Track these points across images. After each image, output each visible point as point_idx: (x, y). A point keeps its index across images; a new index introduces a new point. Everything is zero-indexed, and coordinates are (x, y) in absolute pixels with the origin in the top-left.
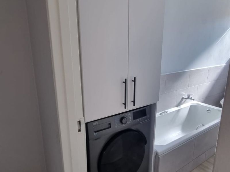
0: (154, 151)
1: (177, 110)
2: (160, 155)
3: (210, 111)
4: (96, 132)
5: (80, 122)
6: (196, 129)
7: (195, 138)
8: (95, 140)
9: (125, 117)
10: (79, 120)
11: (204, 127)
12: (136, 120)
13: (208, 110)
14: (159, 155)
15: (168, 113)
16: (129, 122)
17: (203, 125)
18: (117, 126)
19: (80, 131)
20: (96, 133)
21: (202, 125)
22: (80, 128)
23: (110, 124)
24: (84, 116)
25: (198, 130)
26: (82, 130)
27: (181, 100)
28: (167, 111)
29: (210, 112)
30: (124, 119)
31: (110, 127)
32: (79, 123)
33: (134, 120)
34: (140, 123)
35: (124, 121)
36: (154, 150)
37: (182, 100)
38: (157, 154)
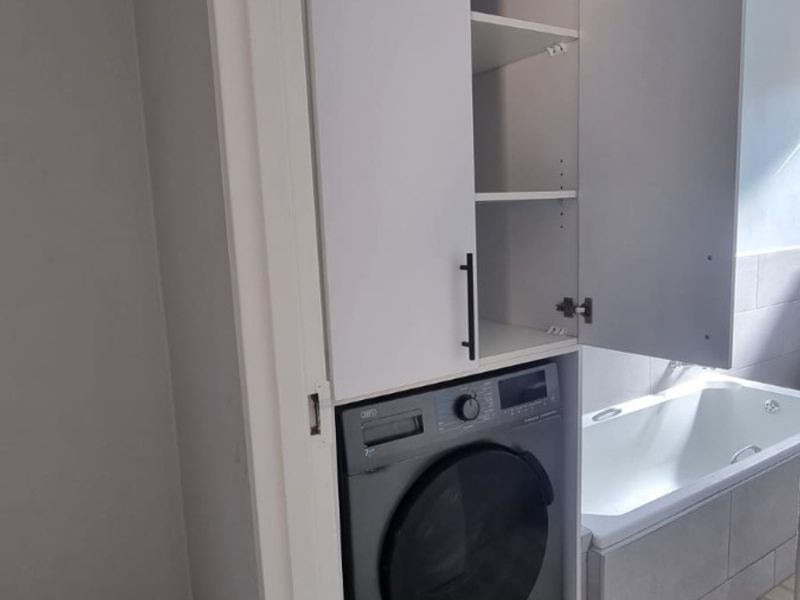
0: (581, 533)
1: (655, 406)
2: (604, 549)
3: (776, 405)
4: (370, 444)
5: (315, 398)
6: (732, 463)
7: (731, 492)
8: (370, 472)
9: (473, 396)
10: (313, 392)
11: (759, 454)
12: (512, 411)
13: (768, 402)
14: (600, 549)
15: (620, 415)
16: (488, 416)
17: (757, 450)
18: (446, 428)
19: (315, 431)
20: (373, 449)
21: (752, 447)
22: (318, 422)
23: (420, 418)
24: (329, 377)
25: (736, 464)
26: (322, 428)
27: (667, 369)
28: (617, 407)
29: (776, 408)
30: (468, 403)
31: (420, 430)
32: (312, 403)
33: (505, 411)
34: (526, 421)
35: (468, 409)
36: (582, 529)
37: (672, 371)
38: (592, 544)
